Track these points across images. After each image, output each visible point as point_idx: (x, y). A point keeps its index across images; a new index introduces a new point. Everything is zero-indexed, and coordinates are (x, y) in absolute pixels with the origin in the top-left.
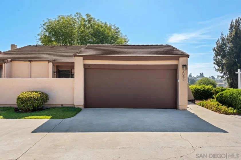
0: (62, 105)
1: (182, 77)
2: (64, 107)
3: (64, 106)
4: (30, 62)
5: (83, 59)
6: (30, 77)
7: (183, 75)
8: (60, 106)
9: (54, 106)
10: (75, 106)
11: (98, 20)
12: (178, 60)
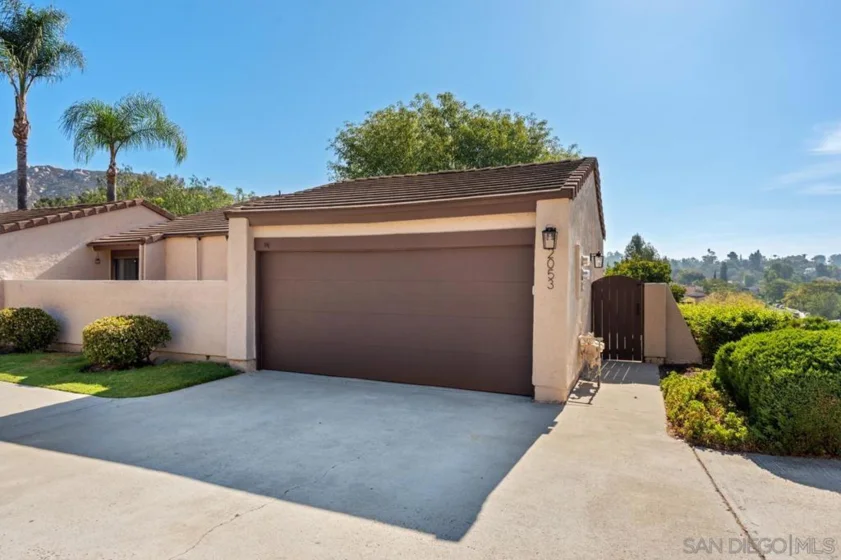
0: (208, 357)
1: (546, 276)
2: (212, 363)
3: (211, 359)
4: (200, 239)
5: (250, 224)
6: (200, 277)
7: (551, 269)
8: (204, 359)
9: (192, 358)
10: (231, 363)
11: (477, 106)
12: (533, 209)
